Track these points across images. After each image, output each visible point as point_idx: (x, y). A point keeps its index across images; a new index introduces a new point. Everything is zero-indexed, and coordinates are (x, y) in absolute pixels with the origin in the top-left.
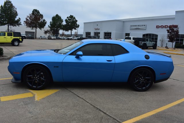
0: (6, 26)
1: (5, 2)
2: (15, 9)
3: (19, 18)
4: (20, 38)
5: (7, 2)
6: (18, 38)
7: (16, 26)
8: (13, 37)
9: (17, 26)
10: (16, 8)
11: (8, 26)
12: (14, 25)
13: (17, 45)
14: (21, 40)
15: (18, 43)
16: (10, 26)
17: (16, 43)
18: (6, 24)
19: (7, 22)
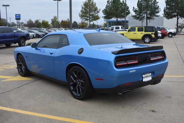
0: (175, 19)
4: (152, 34)
6: (150, 33)
8: (144, 33)
11: (178, 19)
13: (148, 42)
14: (153, 36)
15: (149, 40)
16: (180, 19)
17: (147, 40)
18: (175, 16)
19: (176, 14)
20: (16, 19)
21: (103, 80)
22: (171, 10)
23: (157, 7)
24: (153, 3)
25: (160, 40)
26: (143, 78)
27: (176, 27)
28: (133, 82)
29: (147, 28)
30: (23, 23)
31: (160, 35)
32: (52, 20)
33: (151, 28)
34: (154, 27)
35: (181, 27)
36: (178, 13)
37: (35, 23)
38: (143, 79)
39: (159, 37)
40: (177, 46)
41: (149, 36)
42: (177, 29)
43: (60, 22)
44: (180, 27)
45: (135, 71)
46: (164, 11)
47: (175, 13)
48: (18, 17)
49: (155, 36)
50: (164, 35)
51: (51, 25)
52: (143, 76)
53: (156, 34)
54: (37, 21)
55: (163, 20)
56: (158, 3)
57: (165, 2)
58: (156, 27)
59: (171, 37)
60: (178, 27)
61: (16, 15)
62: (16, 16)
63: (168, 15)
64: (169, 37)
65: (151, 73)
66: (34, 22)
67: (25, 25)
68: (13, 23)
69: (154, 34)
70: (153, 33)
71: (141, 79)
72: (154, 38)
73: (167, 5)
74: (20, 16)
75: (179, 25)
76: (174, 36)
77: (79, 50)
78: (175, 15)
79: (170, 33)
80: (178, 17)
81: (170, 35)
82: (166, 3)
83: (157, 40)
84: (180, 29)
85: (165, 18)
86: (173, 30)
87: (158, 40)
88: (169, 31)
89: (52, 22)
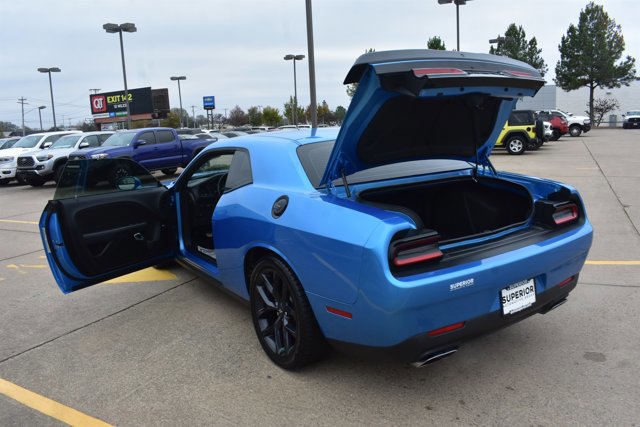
0: (585, 90)
1: (582, 14)
2: (615, 29)
3: (629, 58)
4: (529, 129)
5: (588, 11)
7: (619, 86)
8: (508, 128)
9: (623, 86)
10: (619, 27)
11: (592, 89)
12: (611, 84)
13: (517, 150)
14: (532, 135)
15: (521, 146)
16: (597, 90)
17: (516, 146)
18: (584, 83)
19: (586, 77)
20: (206, 108)
21: (350, 315)
22: (574, 67)
23: (538, 61)
24: (528, 54)
25: (549, 143)
26: (502, 300)
27: (588, 109)
28: (464, 323)
29: (515, 116)
30: (220, 116)
31: (549, 132)
32: (286, 106)
33: (526, 115)
34: (534, 112)
35: (601, 110)
36: (592, 76)
37: (250, 114)
38: (502, 307)
39: (548, 136)
40: (598, 160)
41: (521, 135)
42: (591, 115)
43: (305, 108)
44: (599, 110)
45: (472, 280)
46: (557, 71)
47: (584, 75)
48: (209, 104)
49: (537, 136)
50: (560, 132)
51: (284, 117)
52: (505, 293)
53: (539, 130)
54: (253, 111)
55: (555, 93)
56: (540, 51)
57: (558, 49)
58: (538, 112)
59: (578, 135)
60: (593, 110)
61: (204, 98)
62: (205, 102)
63: (568, 81)
64: (572, 136)
65: (532, 281)
66: (246, 112)
67: (226, 121)
68: (201, 116)
69: (534, 130)
70: (531, 127)
71: (495, 308)
72: (533, 141)
73: (562, 57)
74: (213, 101)
75: (595, 104)
76: (585, 132)
77: (277, 201)
78: (584, 79)
79: (575, 125)
80: (592, 84)
81: (575, 131)
82: (561, 51)
83: (542, 145)
84: (597, 115)
85: (560, 88)
86: (582, 119)
87: (545, 143)
88: (571, 120)
89: (287, 111)
